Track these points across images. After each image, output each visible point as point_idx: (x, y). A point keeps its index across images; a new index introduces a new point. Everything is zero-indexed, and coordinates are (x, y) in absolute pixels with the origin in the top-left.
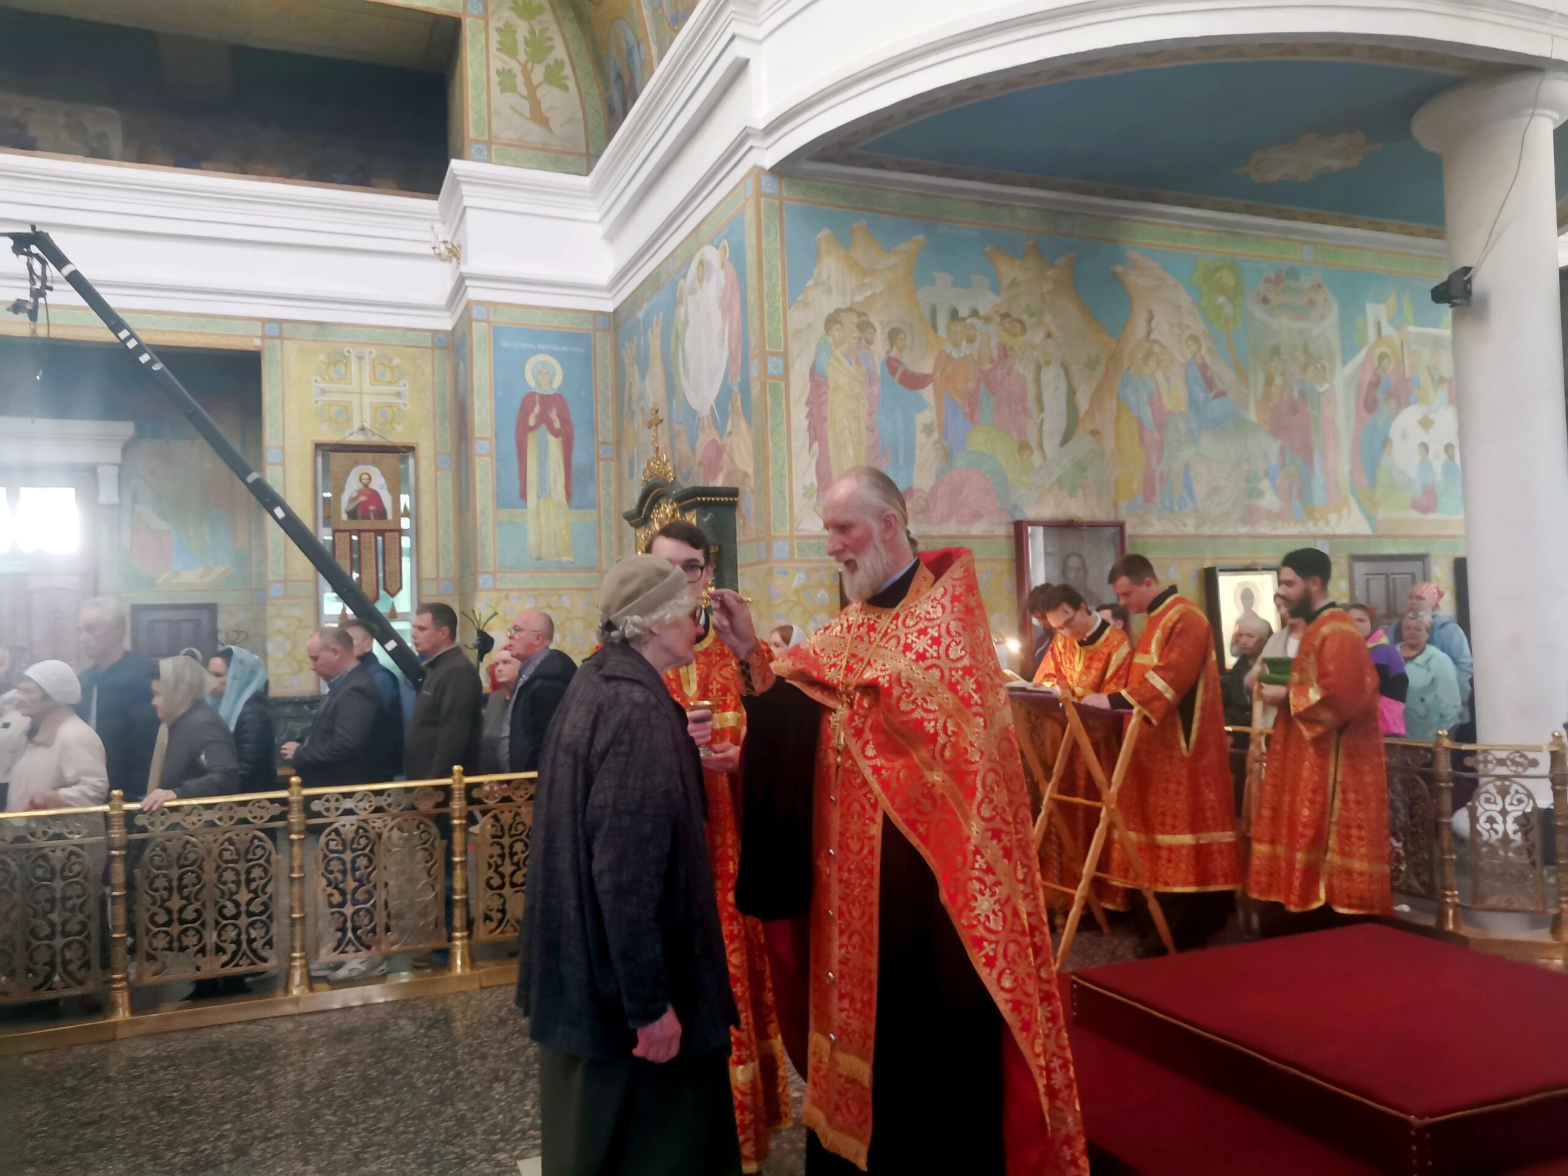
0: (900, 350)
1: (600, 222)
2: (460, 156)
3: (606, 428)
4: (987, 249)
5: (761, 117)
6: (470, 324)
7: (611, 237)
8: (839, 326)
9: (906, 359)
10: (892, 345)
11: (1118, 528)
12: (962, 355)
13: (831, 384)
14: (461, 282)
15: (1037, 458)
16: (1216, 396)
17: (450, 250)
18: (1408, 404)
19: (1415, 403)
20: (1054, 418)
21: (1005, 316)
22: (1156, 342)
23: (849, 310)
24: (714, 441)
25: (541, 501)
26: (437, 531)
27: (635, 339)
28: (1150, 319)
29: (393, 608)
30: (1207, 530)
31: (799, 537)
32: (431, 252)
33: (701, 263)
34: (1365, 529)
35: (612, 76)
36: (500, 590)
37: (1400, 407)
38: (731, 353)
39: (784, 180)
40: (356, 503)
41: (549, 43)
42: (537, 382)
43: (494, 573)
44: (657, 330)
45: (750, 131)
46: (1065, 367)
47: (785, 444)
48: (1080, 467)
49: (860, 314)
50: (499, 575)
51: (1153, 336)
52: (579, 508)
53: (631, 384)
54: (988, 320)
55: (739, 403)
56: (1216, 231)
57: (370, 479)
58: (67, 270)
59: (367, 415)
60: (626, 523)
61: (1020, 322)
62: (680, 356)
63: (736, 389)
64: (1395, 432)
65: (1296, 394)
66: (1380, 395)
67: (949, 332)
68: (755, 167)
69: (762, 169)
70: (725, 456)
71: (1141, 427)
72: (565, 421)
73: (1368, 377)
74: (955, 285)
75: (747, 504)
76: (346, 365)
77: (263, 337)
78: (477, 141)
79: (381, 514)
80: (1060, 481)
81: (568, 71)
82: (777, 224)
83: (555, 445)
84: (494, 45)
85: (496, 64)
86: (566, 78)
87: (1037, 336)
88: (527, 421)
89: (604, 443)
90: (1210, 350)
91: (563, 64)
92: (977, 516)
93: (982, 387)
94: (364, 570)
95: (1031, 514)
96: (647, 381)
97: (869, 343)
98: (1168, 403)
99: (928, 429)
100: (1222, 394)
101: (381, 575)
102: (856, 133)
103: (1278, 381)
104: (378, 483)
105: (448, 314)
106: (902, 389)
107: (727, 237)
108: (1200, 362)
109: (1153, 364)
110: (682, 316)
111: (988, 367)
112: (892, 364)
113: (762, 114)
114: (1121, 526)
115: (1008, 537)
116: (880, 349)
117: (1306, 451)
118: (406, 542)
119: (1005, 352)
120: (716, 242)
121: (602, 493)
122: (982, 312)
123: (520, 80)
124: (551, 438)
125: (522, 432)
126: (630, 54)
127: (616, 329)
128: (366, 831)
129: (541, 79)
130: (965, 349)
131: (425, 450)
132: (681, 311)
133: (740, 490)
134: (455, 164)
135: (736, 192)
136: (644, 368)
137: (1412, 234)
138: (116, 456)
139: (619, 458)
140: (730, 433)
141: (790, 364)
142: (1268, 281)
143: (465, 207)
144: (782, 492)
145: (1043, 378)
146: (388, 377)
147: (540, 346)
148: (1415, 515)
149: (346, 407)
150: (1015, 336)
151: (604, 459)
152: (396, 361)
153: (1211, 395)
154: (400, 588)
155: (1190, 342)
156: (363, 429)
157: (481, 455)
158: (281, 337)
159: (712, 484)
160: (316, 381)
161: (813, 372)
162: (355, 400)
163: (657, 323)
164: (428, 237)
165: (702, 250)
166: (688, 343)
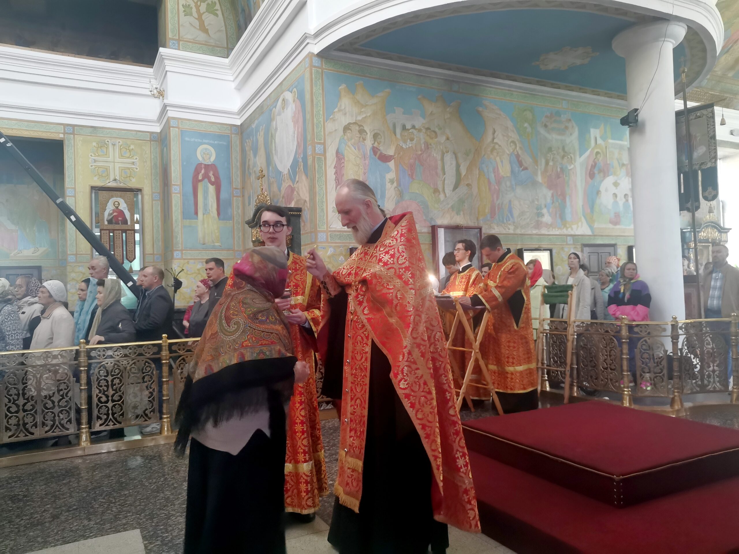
0: (379, 144)
1: (233, 81)
2: (164, 46)
3: (237, 182)
4: (419, 97)
5: (313, 28)
6: (170, 129)
7: (239, 88)
8: (350, 131)
9: (381, 148)
10: (375, 141)
12: (407, 147)
13: (346, 159)
14: (164, 108)
15: (442, 197)
16: (523, 170)
17: (159, 93)
18: (608, 176)
19: (611, 175)
20: (450, 179)
21: (428, 129)
22: (496, 143)
23: (355, 123)
24: (290, 186)
25: (205, 216)
26: (153, 231)
27: (251, 138)
28: (494, 132)
29: (131, 268)
30: (518, 231)
31: (330, 231)
32: (149, 93)
33: (284, 100)
34: (589, 232)
36: (185, 259)
37: (604, 177)
38: (298, 143)
39: (324, 60)
40: (112, 216)
42: (203, 158)
43: (182, 250)
44: (262, 133)
45: (307, 35)
46: (455, 154)
47: (324, 186)
48: (461, 201)
49: (360, 126)
50: (184, 252)
51: (495, 141)
52: (223, 220)
53: (249, 160)
54: (420, 130)
55: (302, 167)
56: (524, 93)
57: (119, 204)
59: (117, 173)
60: (247, 226)
61: (435, 132)
62: (273, 145)
63: (300, 160)
64: (602, 188)
65: (559, 170)
66: (596, 172)
67: (401, 135)
68: (310, 53)
69: (313, 53)
70: (295, 193)
71: (489, 183)
72: (217, 177)
73: (591, 162)
74: (404, 113)
75: (306, 215)
76: (107, 148)
77: (64, 133)
78: (173, 39)
79: (125, 222)
80: (452, 207)
81: (218, 7)
82: (320, 81)
83: (212, 189)
85: (182, 2)
86: (217, 10)
87: (443, 139)
88: (198, 177)
89: (236, 188)
90: (520, 148)
91: (215, 3)
93: (417, 162)
94: (116, 249)
95: (439, 222)
96: (257, 158)
97: (364, 139)
98: (502, 172)
99: (392, 181)
100: (526, 169)
101: (125, 253)
102: (358, 38)
103: (551, 163)
104: (123, 206)
105: (158, 125)
106: (379, 162)
107: (296, 87)
108: (516, 153)
109: (495, 154)
110: (274, 126)
111: (420, 153)
112: (375, 150)
114: (480, 229)
115: (428, 233)
116: (369, 143)
117: (563, 196)
118: (137, 237)
119: (428, 146)
120: (290, 90)
121: (235, 213)
122: (417, 127)
123: (194, 10)
124: (209, 185)
125: (196, 182)
127: (242, 133)
128: (118, 366)
129: (205, 11)
130: (409, 144)
131: (147, 190)
132: (274, 123)
133: (303, 209)
134: (161, 50)
135: (300, 65)
136: (256, 152)
137: (611, 97)
139: (243, 196)
140: (298, 182)
141: (327, 148)
142: (547, 117)
143: (167, 71)
144: (323, 210)
145: (445, 159)
146: (128, 155)
147: (204, 141)
148: (611, 226)
149: (107, 169)
150: (432, 138)
151: (235, 197)
153: (521, 169)
154: (135, 258)
155: (512, 144)
156: (115, 180)
157: (176, 193)
158: (73, 134)
159: (288, 206)
160: (91, 156)
161: (337, 152)
162: (111, 165)
163: (262, 130)
164: (148, 86)
165: (284, 94)
166: (277, 140)
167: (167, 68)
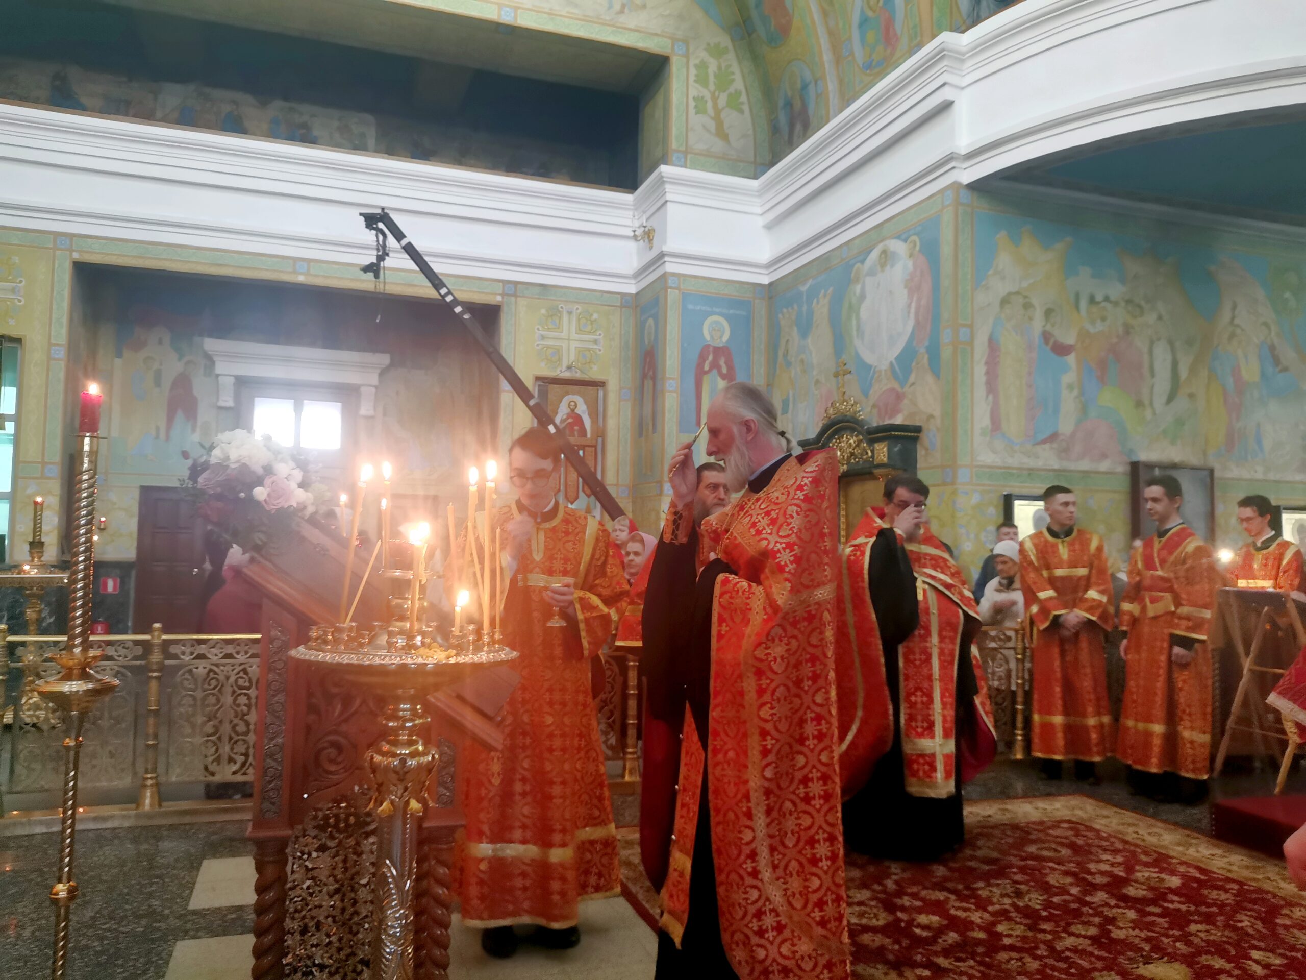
0: (1053, 325)
1: (762, 215)
2: (666, 163)
3: (759, 374)
4: (1118, 250)
5: (963, 146)
6: (666, 291)
7: (772, 226)
8: (1010, 306)
9: (1056, 332)
10: (1047, 321)
11: (1206, 473)
12: (1097, 330)
13: (1003, 350)
14: (657, 258)
16: (1281, 371)
20: (1162, 383)
21: (1129, 302)
22: (1238, 326)
23: (1017, 293)
24: (893, 390)
26: (618, 447)
27: (795, 307)
28: (1234, 308)
30: (1272, 476)
31: (977, 466)
33: (884, 252)
35: (781, 103)
38: (918, 323)
39: (976, 193)
40: (566, 424)
41: (732, 77)
42: (712, 337)
44: (824, 302)
45: (955, 156)
46: (1171, 343)
47: (969, 394)
48: (1180, 422)
51: (1236, 321)
53: (788, 341)
54: (1116, 304)
55: (926, 361)
56: (1286, 241)
57: (576, 405)
58: (404, 242)
59: (572, 358)
61: (1140, 306)
62: (854, 322)
63: (922, 350)
67: (1088, 312)
68: (954, 181)
69: (961, 184)
70: (906, 401)
71: (1225, 391)
72: (730, 368)
74: (1093, 276)
75: (931, 439)
76: (560, 318)
77: (503, 295)
78: (678, 151)
79: (583, 433)
80: (1165, 432)
81: (744, 98)
82: (969, 226)
83: (721, 385)
84: (692, 78)
85: (693, 92)
86: (742, 103)
87: (1152, 318)
88: (703, 367)
90: (1277, 334)
91: (740, 93)
92: (1104, 456)
93: (1111, 356)
95: (1143, 456)
96: (809, 340)
97: (1031, 319)
98: (1244, 373)
99: (1070, 387)
100: (1285, 369)
104: (582, 409)
105: (633, 281)
106: (1052, 355)
107: (916, 234)
108: (1270, 343)
109: (1235, 343)
111: (1114, 340)
112: (1046, 336)
113: (964, 143)
114: (1211, 471)
115: (1127, 474)
116: (1038, 325)
119: (1128, 330)
120: (903, 237)
122: (1112, 298)
123: (710, 105)
124: (719, 380)
125: (700, 375)
126: (805, 87)
127: (771, 297)
129: (725, 105)
130: (1100, 326)
131: (613, 386)
132: (858, 288)
133: (925, 426)
134: (663, 169)
135: (931, 200)
136: (805, 328)
138: (374, 379)
140: (913, 384)
141: (975, 332)
143: (666, 201)
144: (966, 431)
145: (1155, 351)
146: (589, 328)
149: (558, 350)
150: (1135, 317)
152: (595, 316)
153: (1277, 370)
155: (1263, 327)
156: (569, 368)
157: (671, 392)
158: (515, 295)
159: (887, 422)
160: (538, 329)
161: (990, 340)
162: (564, 345)
163: (825, 296)
164: (629, 223)
165: (887, 242)
166: (864, 313)
167: (669, 197)
